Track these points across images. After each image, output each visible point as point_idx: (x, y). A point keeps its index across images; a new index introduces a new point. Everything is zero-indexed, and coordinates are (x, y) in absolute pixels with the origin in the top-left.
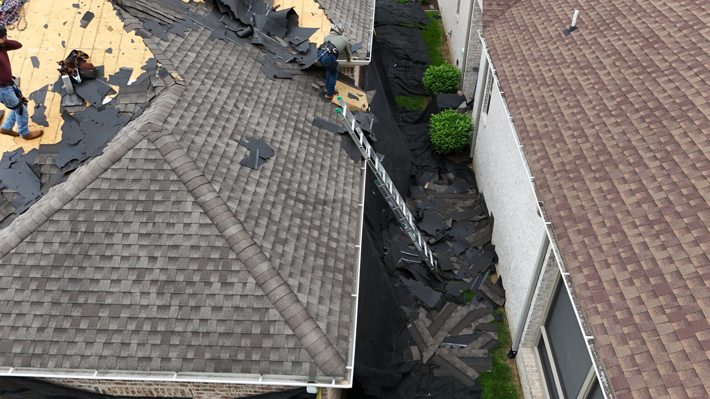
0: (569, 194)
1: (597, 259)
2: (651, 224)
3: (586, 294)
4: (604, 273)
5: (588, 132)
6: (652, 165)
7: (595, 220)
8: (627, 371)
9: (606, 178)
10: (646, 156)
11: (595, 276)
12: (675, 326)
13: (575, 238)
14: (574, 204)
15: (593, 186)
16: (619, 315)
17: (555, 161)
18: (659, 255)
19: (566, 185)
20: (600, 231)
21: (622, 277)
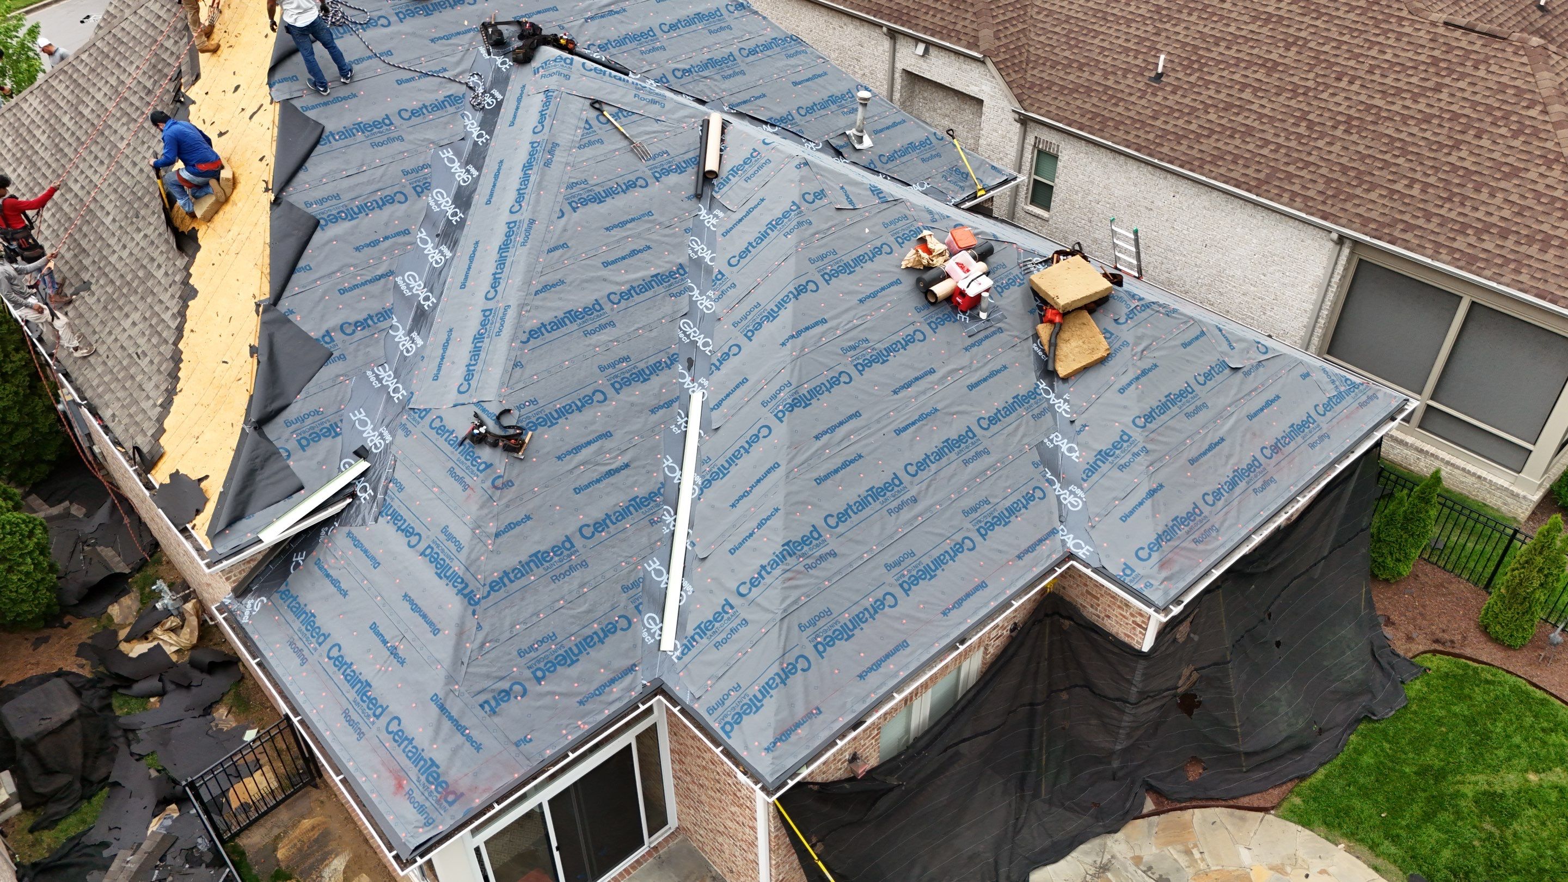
0: (1361, 210)
1: (1441, 239)
2: (1449, 200)
3: (1462, 263)
4: (1455, 245)
5: (1311, 159)
6: (1401, 161)
7: (1407, 217)
8: (1540, 285)
9: (1373, 187)
10: (1387, 157)
11: (1453, 250)
12: (1536, 247)
13: (1408, 236)
14: (1374, 215)
15: (1373, 196)
16: (1499, 261)
17: (1311, 193)
18: (1480, 215)
19: (1348, 206)
20: (1421, 222)
21: (1472, 240)
